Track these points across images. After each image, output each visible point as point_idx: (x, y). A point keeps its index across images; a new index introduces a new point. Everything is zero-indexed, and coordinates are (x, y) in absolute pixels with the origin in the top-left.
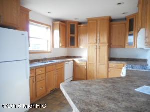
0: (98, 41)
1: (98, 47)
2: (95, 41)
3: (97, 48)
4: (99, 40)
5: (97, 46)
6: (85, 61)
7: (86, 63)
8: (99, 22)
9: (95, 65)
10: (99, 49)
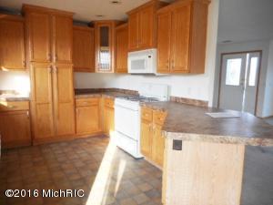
0: (54, 58)
1: (55, 69)
2: (48, 58)
3: (52, 72)
4: (56, 56)
5: (51, 67)
6: (25, 100)
7: (27, 103)
8: (54, 18)
9: (50, 105)
10: (57, 72)
